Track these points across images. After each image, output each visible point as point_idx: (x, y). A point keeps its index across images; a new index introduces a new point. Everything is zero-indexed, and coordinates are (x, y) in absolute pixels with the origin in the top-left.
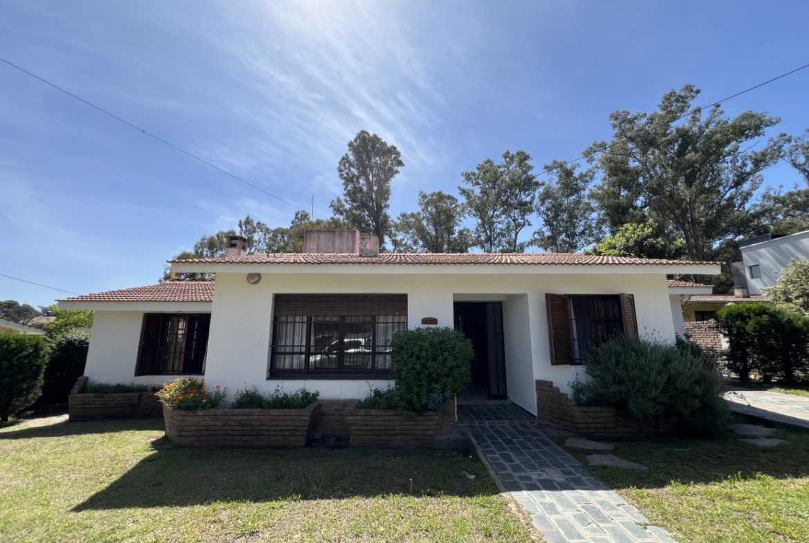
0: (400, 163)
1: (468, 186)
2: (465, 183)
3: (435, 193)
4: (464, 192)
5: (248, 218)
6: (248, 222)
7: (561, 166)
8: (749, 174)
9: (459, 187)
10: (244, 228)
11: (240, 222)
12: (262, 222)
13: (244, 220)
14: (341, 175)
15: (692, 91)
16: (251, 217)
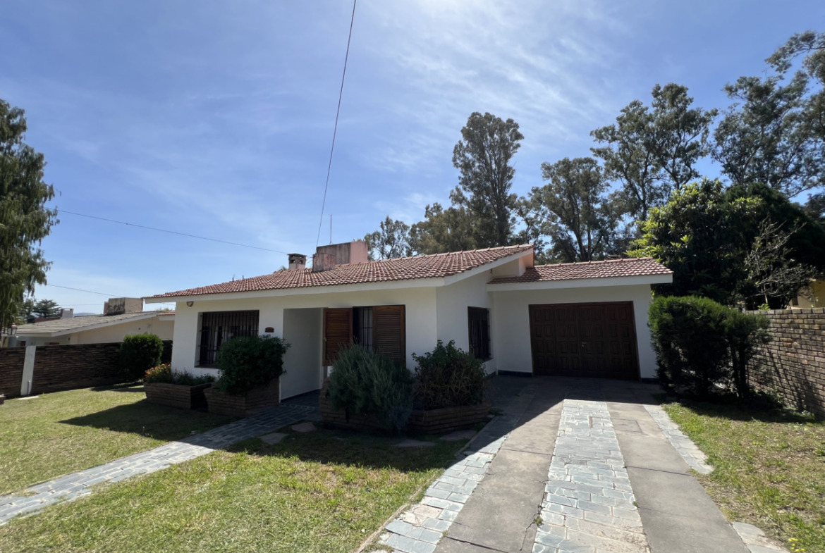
0: (519, 136)
1: (604, 144)
2: (597, 142)
3: (559, 162)
4: (599, 152)
5: (387, 219)
6: (388, 222)
7: (750, 84)
9: (592, 149)
10: (385, 228)
11: (382, 223)
12: (399, 220)
13: (384, 221)
14: (456, 165)
16: (390, 217)
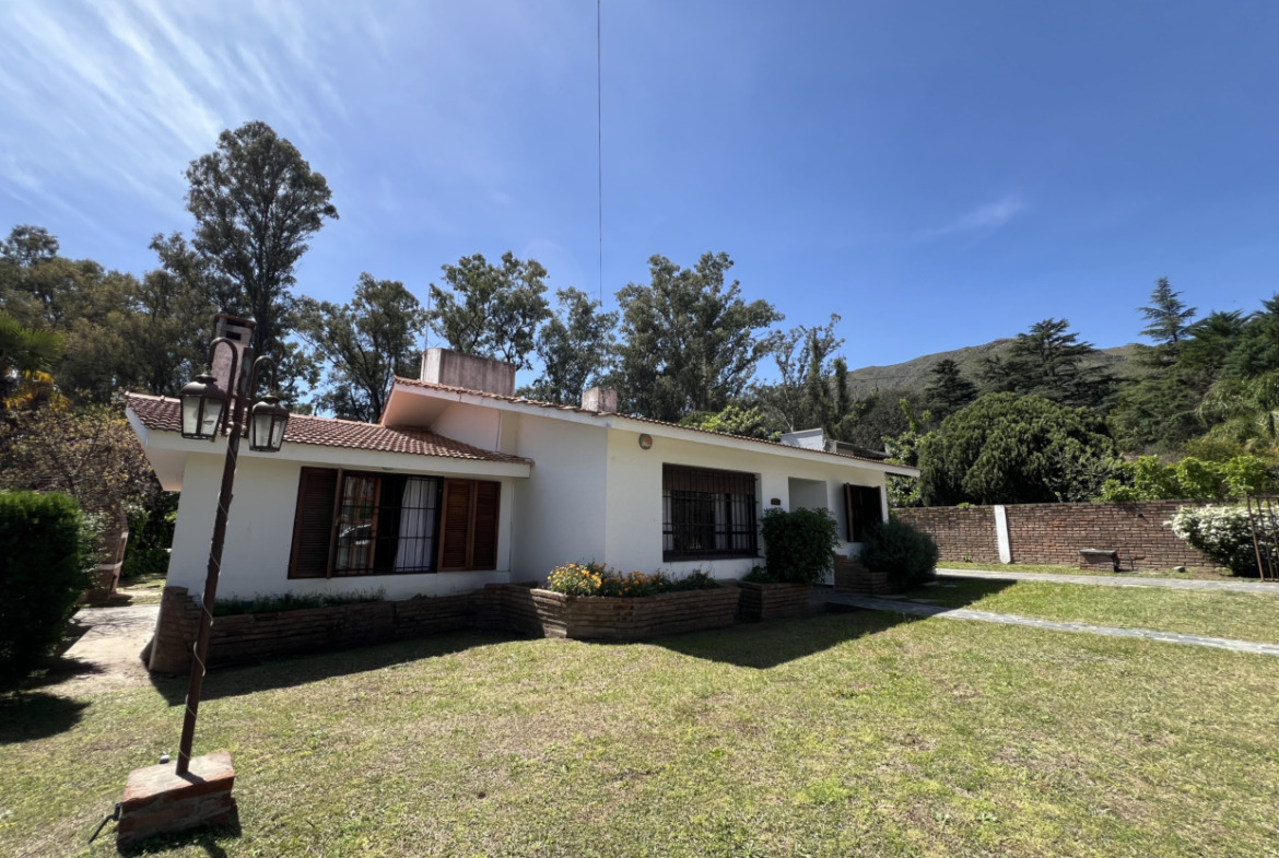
0: (330, 210)
2: (444, 281)
3: (391, 282)
4: (437, 294)
7: (579, 297)
8: (749, 361)
9: (431, 285)
15: (726, 260)
